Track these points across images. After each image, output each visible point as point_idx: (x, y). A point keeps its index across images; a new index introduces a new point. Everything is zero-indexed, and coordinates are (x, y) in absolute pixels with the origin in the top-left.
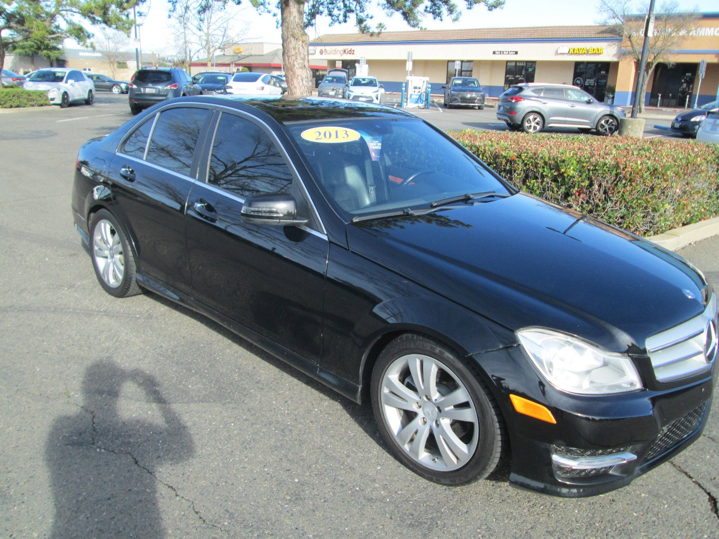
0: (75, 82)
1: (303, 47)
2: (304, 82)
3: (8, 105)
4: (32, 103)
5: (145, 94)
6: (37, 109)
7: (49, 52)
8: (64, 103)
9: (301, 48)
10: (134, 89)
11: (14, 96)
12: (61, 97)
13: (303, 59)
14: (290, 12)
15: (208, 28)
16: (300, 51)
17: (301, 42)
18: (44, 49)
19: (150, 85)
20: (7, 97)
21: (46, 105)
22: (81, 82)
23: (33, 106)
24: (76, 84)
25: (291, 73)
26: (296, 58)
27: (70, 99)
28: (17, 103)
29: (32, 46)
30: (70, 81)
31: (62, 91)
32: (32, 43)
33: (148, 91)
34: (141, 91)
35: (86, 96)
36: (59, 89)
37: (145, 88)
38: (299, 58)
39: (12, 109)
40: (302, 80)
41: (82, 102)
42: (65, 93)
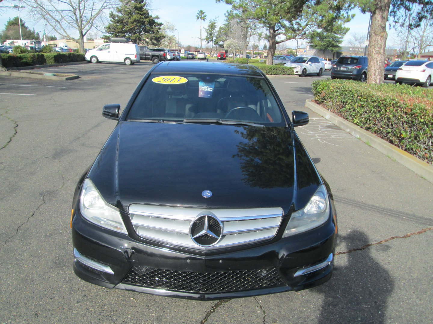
0: (312, 63)
1: (381, 40)
2: (378, 63)
3: (270, 73)
4: (283, 73)
5: (340, 71)
6: (286, 76)
7: (333, 48)
8: (303, 74)
9: (380, 40)
10: (335, 67)
11: (274, 69)
12: (302, 71)
13: (380, 48)
14: (375, 17)
15: (424, 33)
16: (379, 42)
17: (380, 36)
18: (331, 47)
19: (344, 66)
20: (270, 70)
21: (291, 74)
22: (316, 64)
23: (284, 75)
24: (313, 64)
25: (370, 57)
26: (375, 47)
27: (307, 72)
28: (275, 72)
29: (325, 45)
30: (310, 63)
31: (303, 68)
32: (325, 43)
33: (342, 69)
34: (338, 69)
35: (318, 71)
36: (301, 67)
37: (340, 67)
38: (376, 47)
39: (272, 76)
40: (377, 62)
41: (315, 74)
42: (305, 69)
